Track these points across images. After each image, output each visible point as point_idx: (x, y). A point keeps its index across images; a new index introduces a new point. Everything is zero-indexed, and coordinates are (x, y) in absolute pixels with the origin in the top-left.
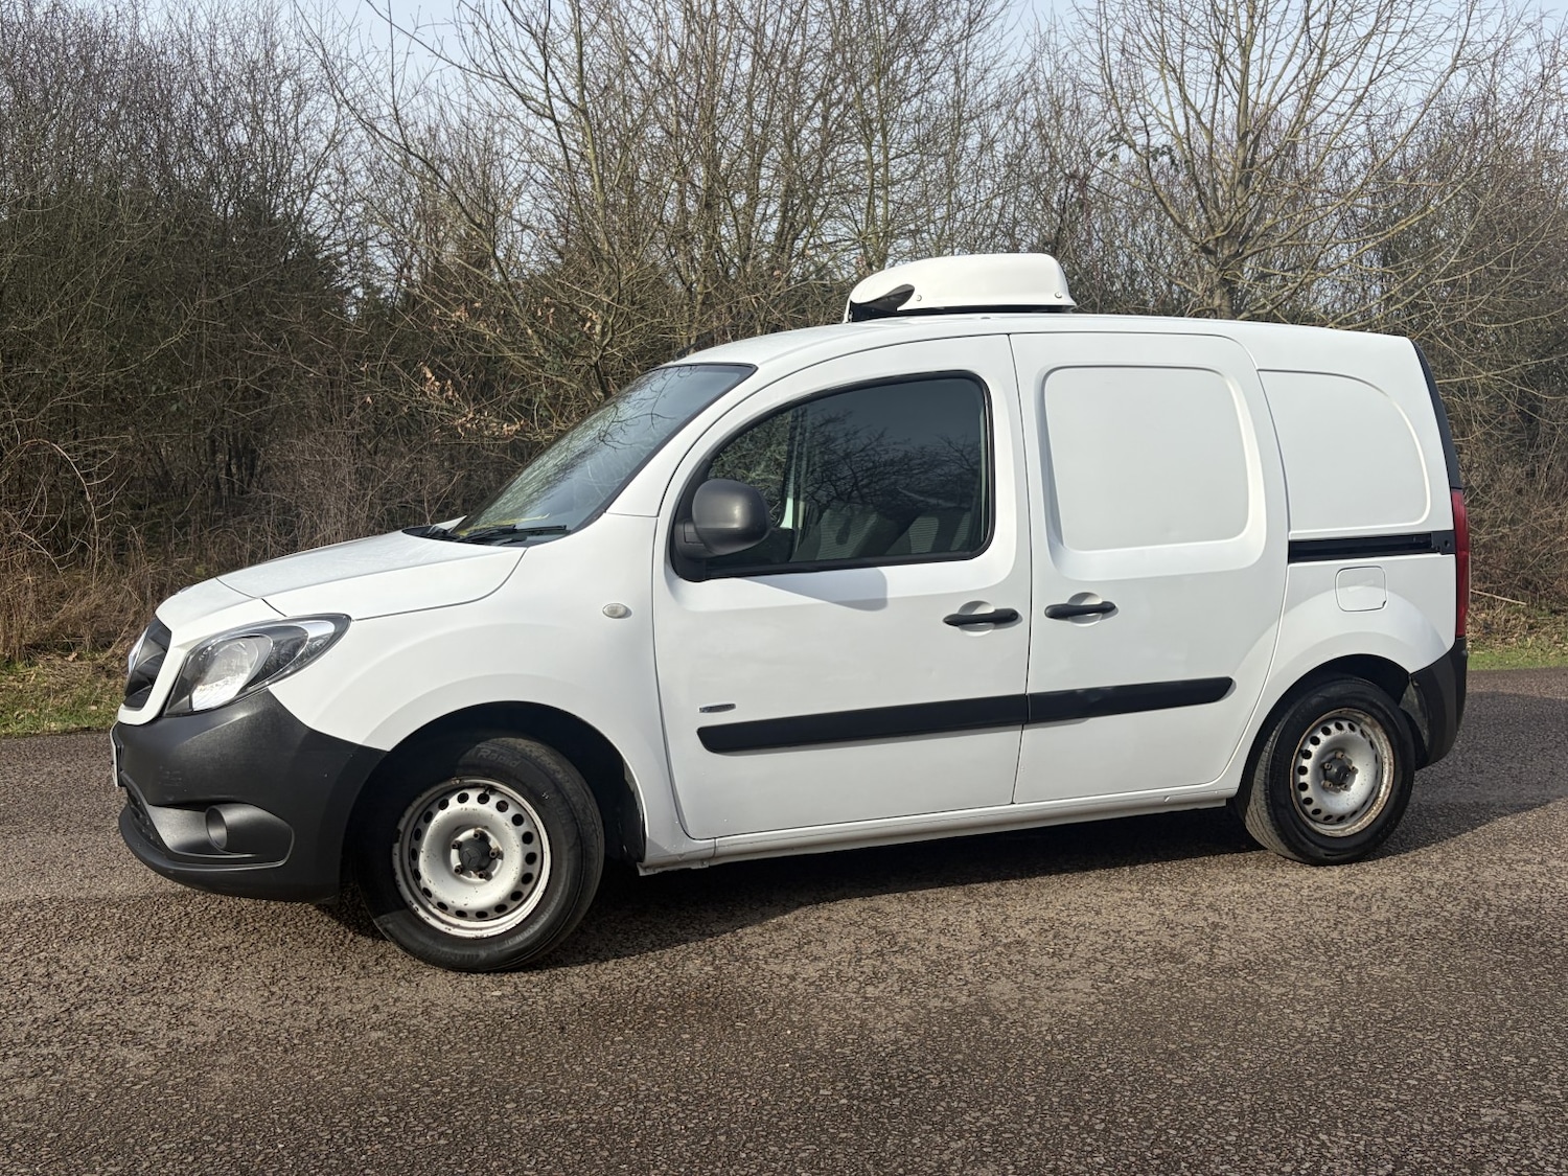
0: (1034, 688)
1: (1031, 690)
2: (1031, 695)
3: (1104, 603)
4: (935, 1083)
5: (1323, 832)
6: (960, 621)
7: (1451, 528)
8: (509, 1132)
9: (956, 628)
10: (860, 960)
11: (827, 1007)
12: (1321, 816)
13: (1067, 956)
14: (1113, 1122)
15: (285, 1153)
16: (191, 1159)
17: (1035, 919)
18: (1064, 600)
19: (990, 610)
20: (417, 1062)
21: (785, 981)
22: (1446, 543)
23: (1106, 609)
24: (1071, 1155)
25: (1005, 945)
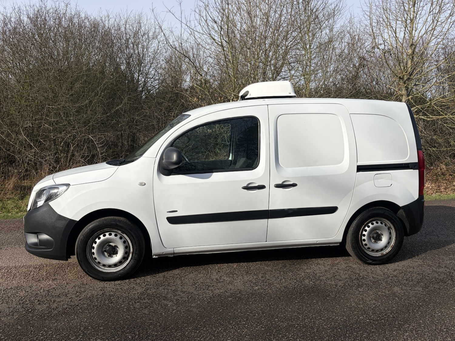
0: (271, 208)
1: (270, 209)
2: (270, 210)
3: (293, 184)
4: (391, 316)
5: (371, 255)
6: (247, 188)
7: (417, 161)
8: (279, 327)
9: (246, 190)
10: (352, 281)
11: (350, 294)
12: (370, 250)
13: (411, 281)
14: (448, 329)
15: (222, 331)
16: (198, 332)
17: (396, 270)
18: (280, 183)
19: (257, 185)
20: (245, 307)
21: (334, 286)
22: (415, 166)
23: (294, 185)
24: (440, 338)
25: (392, 277)
